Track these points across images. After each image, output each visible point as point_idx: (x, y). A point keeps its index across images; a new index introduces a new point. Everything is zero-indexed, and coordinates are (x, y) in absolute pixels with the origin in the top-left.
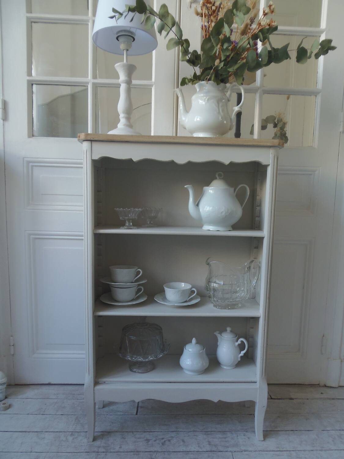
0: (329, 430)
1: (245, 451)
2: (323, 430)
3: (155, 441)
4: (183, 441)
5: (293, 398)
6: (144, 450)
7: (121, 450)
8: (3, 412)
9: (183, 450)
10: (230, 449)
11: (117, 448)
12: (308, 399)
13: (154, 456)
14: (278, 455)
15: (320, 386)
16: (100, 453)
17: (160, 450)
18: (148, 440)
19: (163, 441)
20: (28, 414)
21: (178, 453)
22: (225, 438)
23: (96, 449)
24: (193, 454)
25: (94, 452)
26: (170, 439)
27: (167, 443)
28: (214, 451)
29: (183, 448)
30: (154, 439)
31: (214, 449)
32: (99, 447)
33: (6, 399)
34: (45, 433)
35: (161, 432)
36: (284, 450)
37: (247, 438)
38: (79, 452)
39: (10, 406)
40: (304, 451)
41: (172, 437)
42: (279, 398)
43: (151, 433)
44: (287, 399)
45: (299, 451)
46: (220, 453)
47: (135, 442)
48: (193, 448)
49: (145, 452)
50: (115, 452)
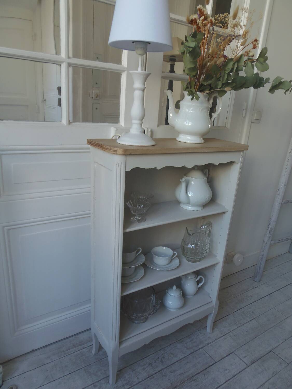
0: (237, 311)
1: (208, 344)
2: (234, 312)
3: (155, 362)
4: (172, 354)
6: (154, 372)
7: (140, 380)
9: (176, 360)
10: (200, 347)
11: (137, 381)
13: (163, 373)
14: (225, 339)
17: (163, 368)
18: (150, 364)
19: (160, 359)
20: (40, 387)
21: (175, 364)
22: (192, 340)
24: (184, 360)
26: (163, 356)
27: (164, 360)
28: (193, 352)
31: (193, 351)
32: (123, 386)
35: (154, 353)
36: (226, 333)
37: (203, 335)
39: (16, 386)
40: (234, 330)
41: (163, 354)
43: (148, 357)
45: (232, 331)
46: (197, 352)
47: (144, 369)
48: (181, 356)
49: (156, 373)
50: (137, 384)
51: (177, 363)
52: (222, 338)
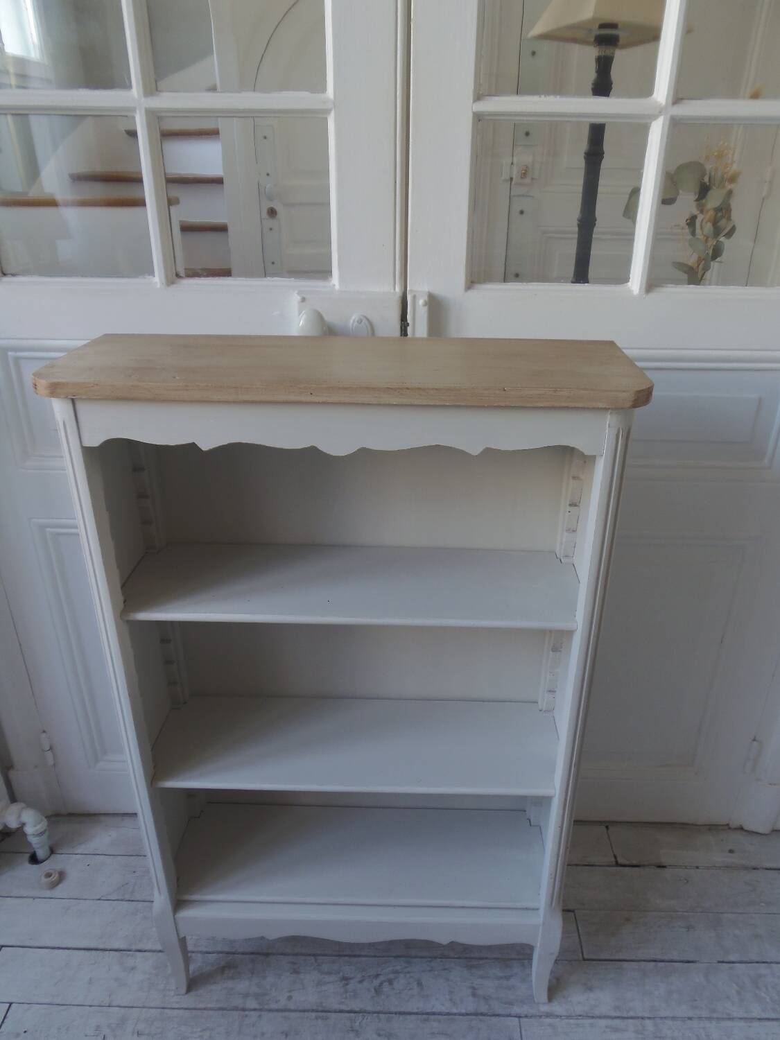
0: (733, 962)
1: (548, 1015)
2: (719, 962)
3: (361, 982)
4: (420, 984)
5: (665, 864)
6: (337, 1007)
7: (292, 1007)
8: (48, 893)
9: (418, 1009)
10: (516, 1010)
11: (283, 1003)
12: (697, 868)
13: (357, 1023)
14: (616, 1030)
15: (730, 828)
16: (247, 1013)
17: (369, 1008)
18: (346, 980)
19: (377, 982)
20: (99, 899)
21: (408, 1017)
22: (507, 978)
23: (239, 1002)
24: (439, 1021)
25: (236, 1009)
26: (392, 976)
27: (386, 988)
28: (482, 1014)
29: (416, 1005)
30: (359, 977)
31: (483, 1008)
32: (246, 995)
33: (53, 856)
34: (138, 953)
35: (375, 956)
36: (631, 1014)
38: (205, 1009)
39: (62, 876)
40: (674, 1018)
41: (397, 972)
42: (634, 862)
43: (355, 960)
44: (650, 865)
45: (661, 1018)
46: (495, 1019)
47: (320, 983)
48: (439, 1004)
49: (341, 1011)
50: (278, 1010)
51: (413, 1017)
52: (603, 1022)
